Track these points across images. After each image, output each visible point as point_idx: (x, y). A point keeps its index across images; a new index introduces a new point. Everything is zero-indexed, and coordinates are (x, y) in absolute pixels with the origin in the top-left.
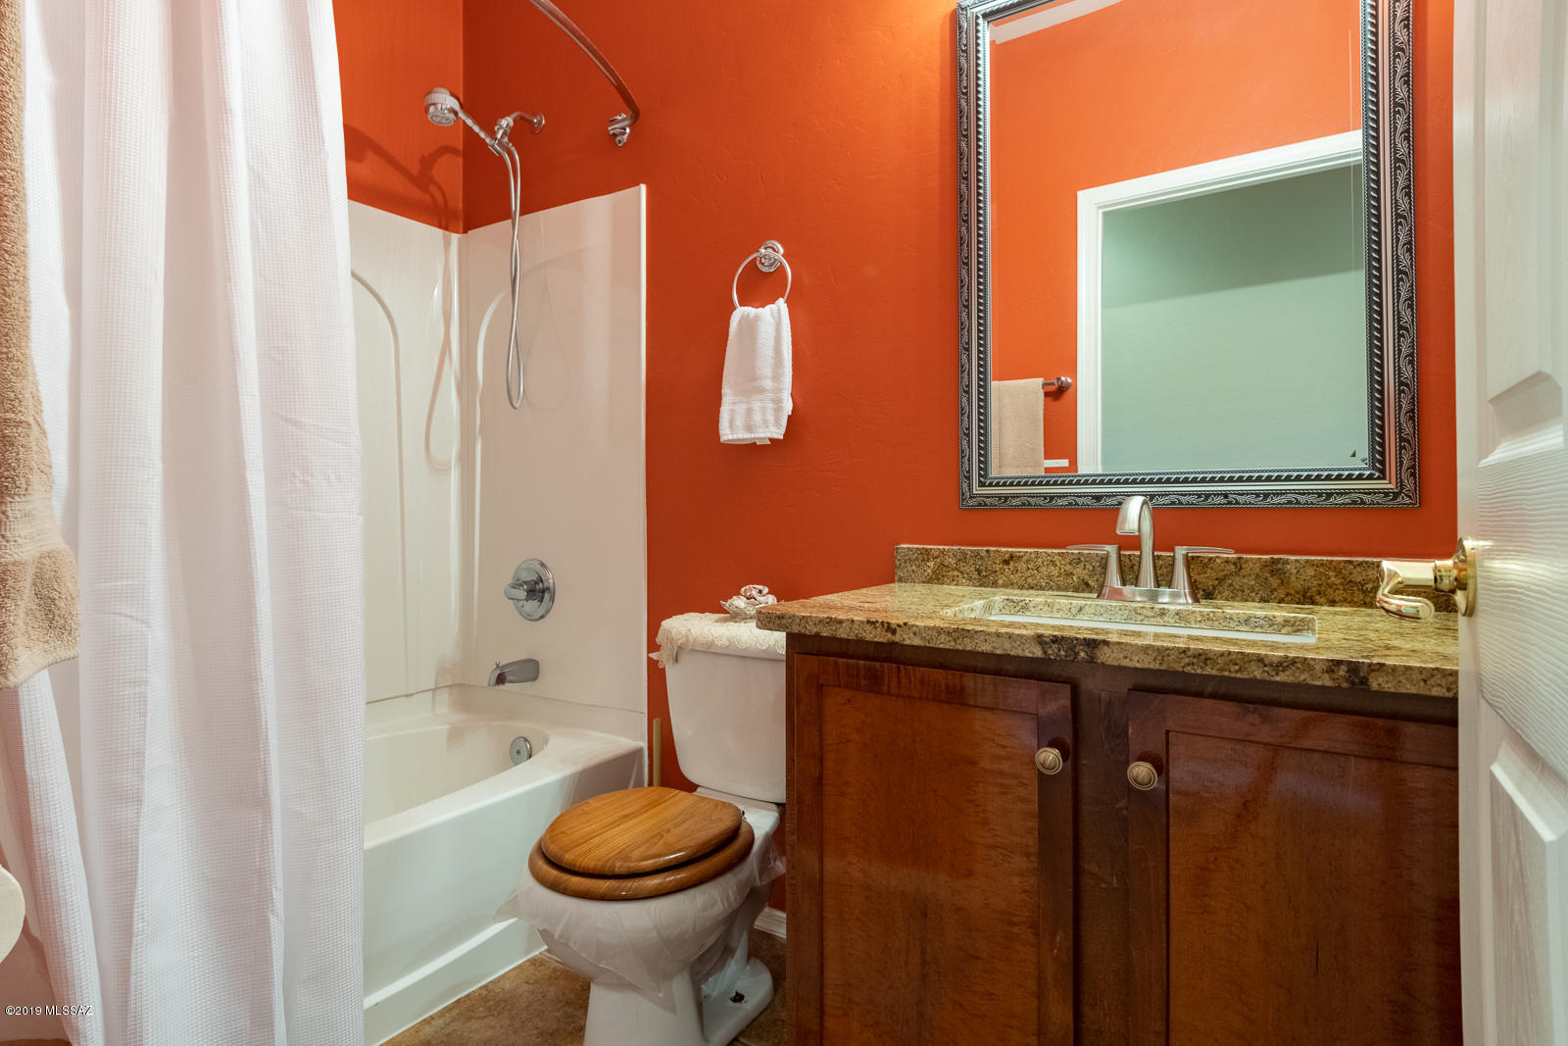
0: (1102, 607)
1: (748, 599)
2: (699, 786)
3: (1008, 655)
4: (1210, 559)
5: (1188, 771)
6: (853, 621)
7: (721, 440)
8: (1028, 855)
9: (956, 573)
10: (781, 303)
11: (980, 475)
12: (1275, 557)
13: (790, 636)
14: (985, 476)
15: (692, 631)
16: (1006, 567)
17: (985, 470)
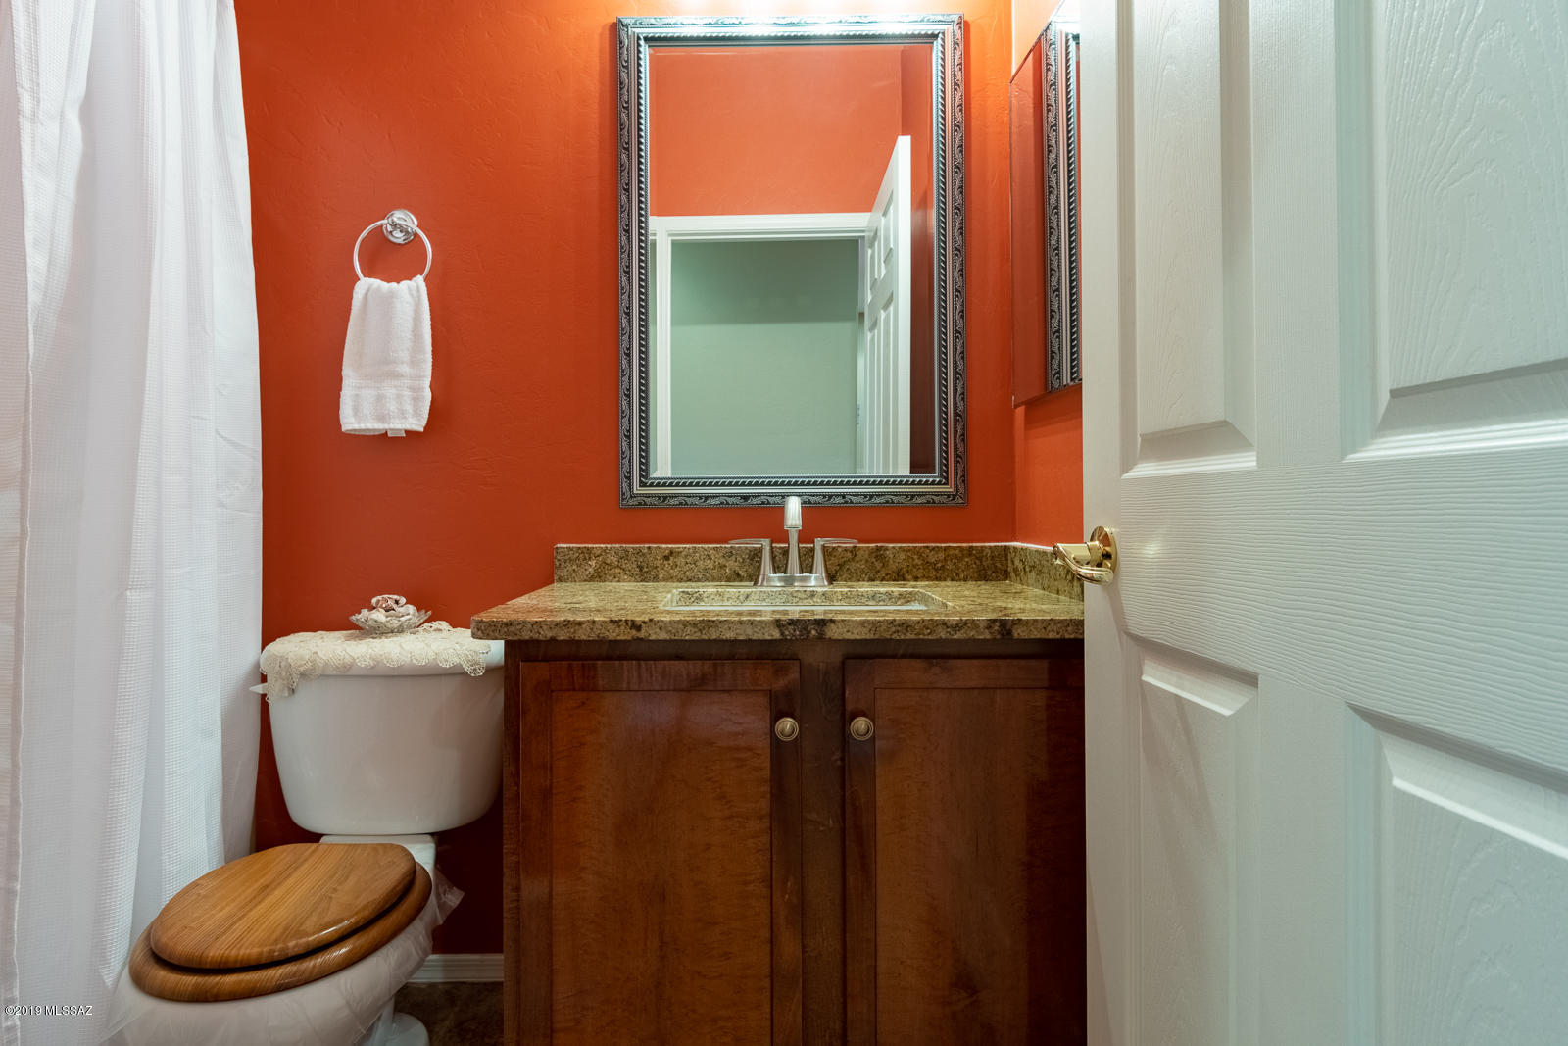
0: (765, 592)
1: (387, 611)
2: (322, 835)
3: (750, 640)
4: (834, 548)
5: (889, 719)
6: (594, 622)
7: (343, 429)
8: (761, 818)
9: (617, 570)
10: (420, 280)
11: (641, 476)
12: (879, 545)
13: (508, 645)
14: (646, 477)
15: (320, 653)
16: (666, 562)
17: (647, 471)
